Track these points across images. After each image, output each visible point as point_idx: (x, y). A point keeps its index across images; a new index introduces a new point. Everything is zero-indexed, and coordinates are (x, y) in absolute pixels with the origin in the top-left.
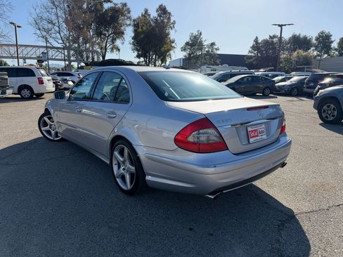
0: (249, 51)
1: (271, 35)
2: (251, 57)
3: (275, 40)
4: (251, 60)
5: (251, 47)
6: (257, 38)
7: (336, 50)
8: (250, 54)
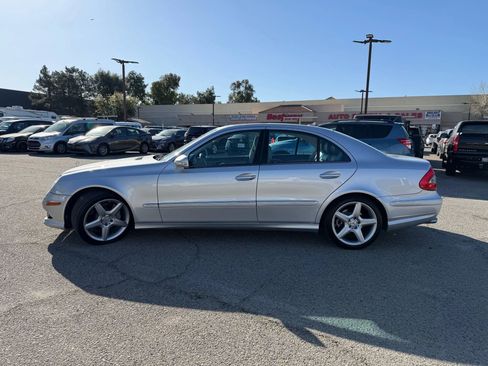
0: (35, 87)
1: (69, 67)
2: (39, 96)
3: (74, 74)
4: (40, 101)
5: (38, 81)
6: (45, 68)
7: (150, 96)
8: (37, 92)
